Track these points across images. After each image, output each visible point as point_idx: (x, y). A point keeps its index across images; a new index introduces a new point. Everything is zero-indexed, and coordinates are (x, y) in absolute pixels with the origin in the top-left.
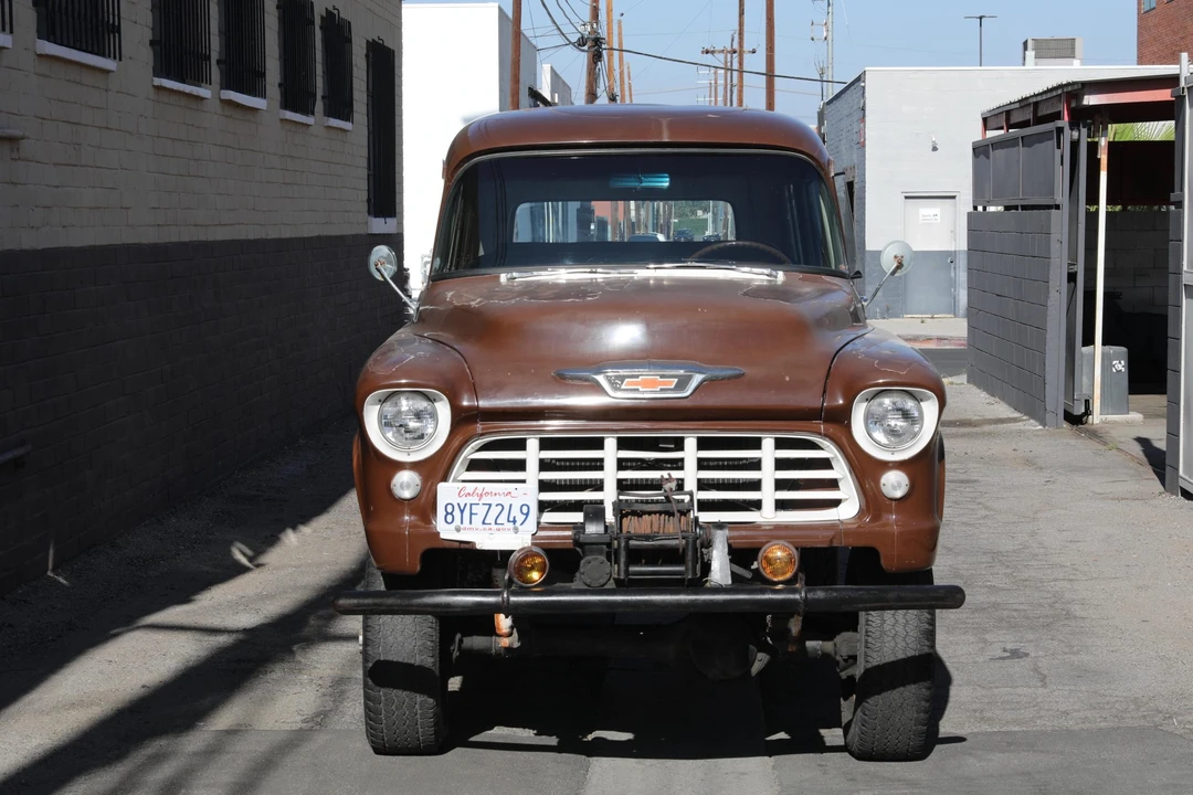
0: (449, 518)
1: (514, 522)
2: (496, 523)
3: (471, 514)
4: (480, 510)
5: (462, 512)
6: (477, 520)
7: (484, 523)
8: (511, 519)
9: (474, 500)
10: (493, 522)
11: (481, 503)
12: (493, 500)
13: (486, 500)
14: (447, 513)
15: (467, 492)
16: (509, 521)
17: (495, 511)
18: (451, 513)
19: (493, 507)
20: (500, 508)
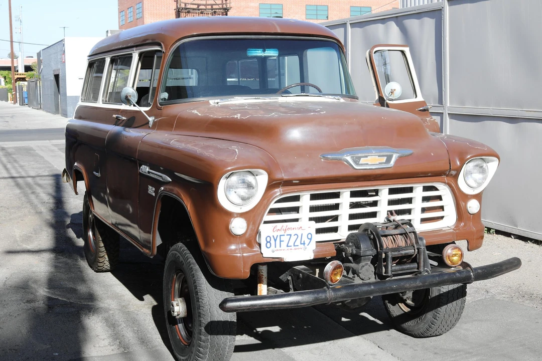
0: (268, 245)
1: (304, 244)
2: (294, 246)
3: (281, 241)
4: (285, 239)
5: (275, 240)
6: (284, 244)
7: (287, 246)
8: (302, 242)
9: (282, 233)
10: (293, 245)
11: (285, 234)
12: (292, 232)
13: (288, 232)
14: (267, 242)
15: (277, 228)
16: (301, 244)
17: (293, 238)
18: (269, 242)
19: (292, 236)
20: (296, 236)
